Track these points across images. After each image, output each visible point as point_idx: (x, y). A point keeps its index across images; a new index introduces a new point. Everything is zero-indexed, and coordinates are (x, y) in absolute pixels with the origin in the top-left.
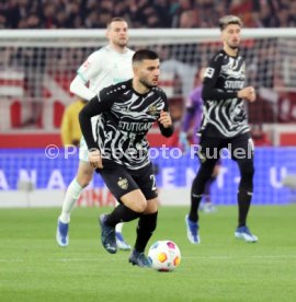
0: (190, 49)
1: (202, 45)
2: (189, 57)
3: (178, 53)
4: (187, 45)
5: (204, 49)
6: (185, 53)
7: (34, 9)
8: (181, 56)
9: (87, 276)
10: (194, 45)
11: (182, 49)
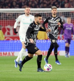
0: (68, 14)
1: (71, 12)
2: (67, 16)
3: (64, 15)
4: (67, 13)
5: (71, 13)
6: (66, 15)
7: (25, 3)
8: (65, 15)
9: (40, 74)
10: (69, 12)
11: (65, 14)
